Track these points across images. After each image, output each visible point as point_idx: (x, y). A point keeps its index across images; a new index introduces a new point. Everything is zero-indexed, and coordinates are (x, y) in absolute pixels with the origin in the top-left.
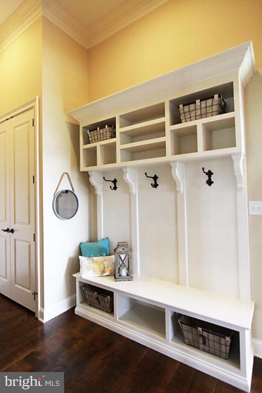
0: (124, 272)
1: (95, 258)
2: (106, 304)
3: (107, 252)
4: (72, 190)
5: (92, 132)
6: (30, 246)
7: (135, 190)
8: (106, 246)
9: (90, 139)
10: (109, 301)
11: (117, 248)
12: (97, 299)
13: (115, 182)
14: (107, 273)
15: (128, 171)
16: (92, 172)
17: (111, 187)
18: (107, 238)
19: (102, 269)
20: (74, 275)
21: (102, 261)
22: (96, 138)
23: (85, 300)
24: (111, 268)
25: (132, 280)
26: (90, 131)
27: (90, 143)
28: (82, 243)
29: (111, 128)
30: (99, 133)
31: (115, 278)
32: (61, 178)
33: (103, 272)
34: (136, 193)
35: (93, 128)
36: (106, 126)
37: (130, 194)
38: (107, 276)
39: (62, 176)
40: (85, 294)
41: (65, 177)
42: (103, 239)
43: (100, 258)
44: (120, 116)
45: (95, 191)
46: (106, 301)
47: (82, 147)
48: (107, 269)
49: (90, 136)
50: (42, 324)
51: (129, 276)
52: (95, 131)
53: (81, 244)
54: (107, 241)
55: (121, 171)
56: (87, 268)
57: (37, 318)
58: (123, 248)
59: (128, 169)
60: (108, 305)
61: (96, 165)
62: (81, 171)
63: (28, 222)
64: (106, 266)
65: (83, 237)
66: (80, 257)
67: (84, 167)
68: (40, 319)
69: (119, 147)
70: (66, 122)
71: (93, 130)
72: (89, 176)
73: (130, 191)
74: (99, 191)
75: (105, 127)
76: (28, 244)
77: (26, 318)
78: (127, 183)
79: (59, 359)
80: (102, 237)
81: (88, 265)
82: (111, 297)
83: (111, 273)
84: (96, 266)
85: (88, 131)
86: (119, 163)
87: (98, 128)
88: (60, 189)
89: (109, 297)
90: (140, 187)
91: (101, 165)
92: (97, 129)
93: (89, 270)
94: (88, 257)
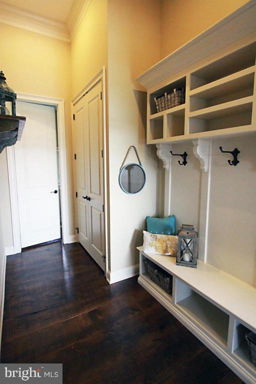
0: (187, 257)
1: (159, 236)
2: (166, 284)
3: (172, 230)
4: (139, 164)
5: (159, 99)
6: (100, 214)
7: (207, 167)
8: (172, 224)
9: (158, 108)
10: (168, 283)
11: (180, 231)
12: (157, 276)
13: (185, 155)
14: (169, 254)
15: (199, 143)
16: (159, 144)
17: (179, 162)
18: (173, 216)
19: (164, 248)
20: (137, 248)
21: (165, 240)
22: (163, 106)
23: (147, 273)
24: (174, 250)
25: (196, 268)
26: (157, 99)
27: (157, 112)
28: (149, 217)
29: (180, 92)
30: (166, 100)
31: (177, 262)
32: (128, 152)
33: (166, 251)
34: (208, 170)
35: (160, 94)
36: (175, 90)
37: (201, 171)
38: (169, 256)
39: (129, 150)
40: (147, 268)
41: (132, 151)
42: (170, 216)
43: (163, 236)
44: (192, 74)
45: (163, 165)
46: (165, 281)
47: (150, 117)
48: (169, 250)
49: (157, 104)
50: (108, 284)
51: (193, 263)
52: (162, 98)
53: (147, 218)
54: (173, 219)
55: (191, 144)
56: (149, 245)
57: (105, 278)
58: (188, 231)
59: (199, 142)
60: (167, 286)
61: (162, 138)
62: (147, 143)
63: (99, 193)
64: (169, 246)
65: (150, 211)
66: (144, 232)
67: (150, 140)
68: (108, 279)
69: (188, 115)
70: (134, 91)
71: (160, 97)
72: (157, 149)
73: (201, 168)
74: (168, 166)
75: (173, 92)
76: (99, 213)
77: (97, 276)
78: (197, 159)
79: (115, 324)
80: (169, 214)
81: (151, 241)
82: (170, 279)
83: (174, 254)
84: (158, 244)
85: (155, 99)
86: (188, 135)
87: (166, 94)
88: (127, 163)
89: (168, 279)
90: (214, 163)
91: (167, 137)
92: (164, 95)
93: (151, 247)
94: (152, 233)
